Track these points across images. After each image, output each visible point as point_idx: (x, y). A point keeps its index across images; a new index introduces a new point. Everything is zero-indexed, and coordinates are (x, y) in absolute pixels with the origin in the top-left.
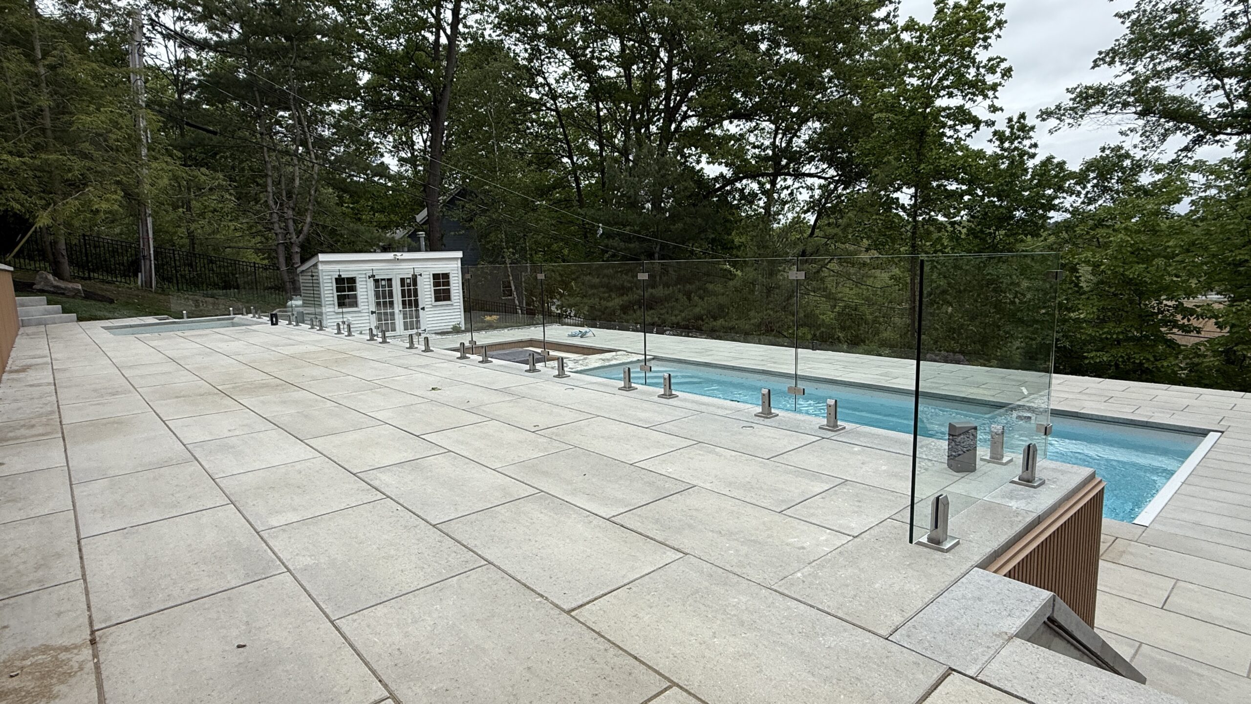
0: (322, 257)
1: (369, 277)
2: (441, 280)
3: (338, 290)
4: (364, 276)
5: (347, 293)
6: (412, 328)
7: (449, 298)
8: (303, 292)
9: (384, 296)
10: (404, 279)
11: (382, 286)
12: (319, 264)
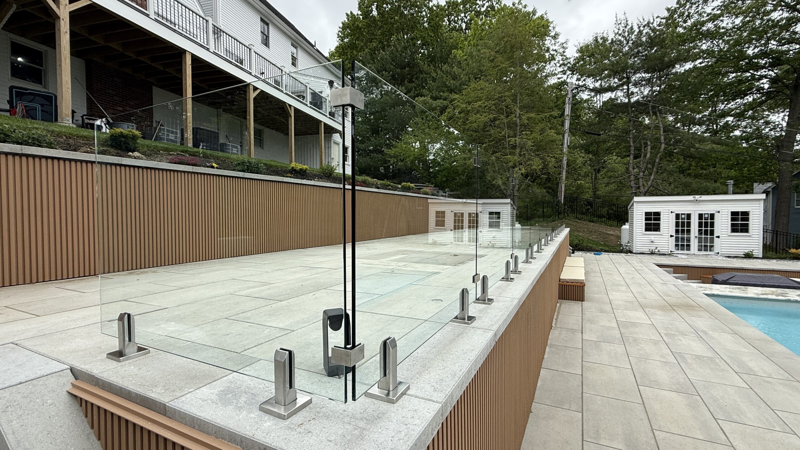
0: (636, 199)
1: (672, 212)
2: (740, 217)
3: (646, 219)
4: (668, 211)
5: (652, 222)
6: (706, 250)
7: (747, 231)
8: (629, 220)
9: (683, 226)
10: (702, 214)
11: (682, 219)
12: (634, 203)
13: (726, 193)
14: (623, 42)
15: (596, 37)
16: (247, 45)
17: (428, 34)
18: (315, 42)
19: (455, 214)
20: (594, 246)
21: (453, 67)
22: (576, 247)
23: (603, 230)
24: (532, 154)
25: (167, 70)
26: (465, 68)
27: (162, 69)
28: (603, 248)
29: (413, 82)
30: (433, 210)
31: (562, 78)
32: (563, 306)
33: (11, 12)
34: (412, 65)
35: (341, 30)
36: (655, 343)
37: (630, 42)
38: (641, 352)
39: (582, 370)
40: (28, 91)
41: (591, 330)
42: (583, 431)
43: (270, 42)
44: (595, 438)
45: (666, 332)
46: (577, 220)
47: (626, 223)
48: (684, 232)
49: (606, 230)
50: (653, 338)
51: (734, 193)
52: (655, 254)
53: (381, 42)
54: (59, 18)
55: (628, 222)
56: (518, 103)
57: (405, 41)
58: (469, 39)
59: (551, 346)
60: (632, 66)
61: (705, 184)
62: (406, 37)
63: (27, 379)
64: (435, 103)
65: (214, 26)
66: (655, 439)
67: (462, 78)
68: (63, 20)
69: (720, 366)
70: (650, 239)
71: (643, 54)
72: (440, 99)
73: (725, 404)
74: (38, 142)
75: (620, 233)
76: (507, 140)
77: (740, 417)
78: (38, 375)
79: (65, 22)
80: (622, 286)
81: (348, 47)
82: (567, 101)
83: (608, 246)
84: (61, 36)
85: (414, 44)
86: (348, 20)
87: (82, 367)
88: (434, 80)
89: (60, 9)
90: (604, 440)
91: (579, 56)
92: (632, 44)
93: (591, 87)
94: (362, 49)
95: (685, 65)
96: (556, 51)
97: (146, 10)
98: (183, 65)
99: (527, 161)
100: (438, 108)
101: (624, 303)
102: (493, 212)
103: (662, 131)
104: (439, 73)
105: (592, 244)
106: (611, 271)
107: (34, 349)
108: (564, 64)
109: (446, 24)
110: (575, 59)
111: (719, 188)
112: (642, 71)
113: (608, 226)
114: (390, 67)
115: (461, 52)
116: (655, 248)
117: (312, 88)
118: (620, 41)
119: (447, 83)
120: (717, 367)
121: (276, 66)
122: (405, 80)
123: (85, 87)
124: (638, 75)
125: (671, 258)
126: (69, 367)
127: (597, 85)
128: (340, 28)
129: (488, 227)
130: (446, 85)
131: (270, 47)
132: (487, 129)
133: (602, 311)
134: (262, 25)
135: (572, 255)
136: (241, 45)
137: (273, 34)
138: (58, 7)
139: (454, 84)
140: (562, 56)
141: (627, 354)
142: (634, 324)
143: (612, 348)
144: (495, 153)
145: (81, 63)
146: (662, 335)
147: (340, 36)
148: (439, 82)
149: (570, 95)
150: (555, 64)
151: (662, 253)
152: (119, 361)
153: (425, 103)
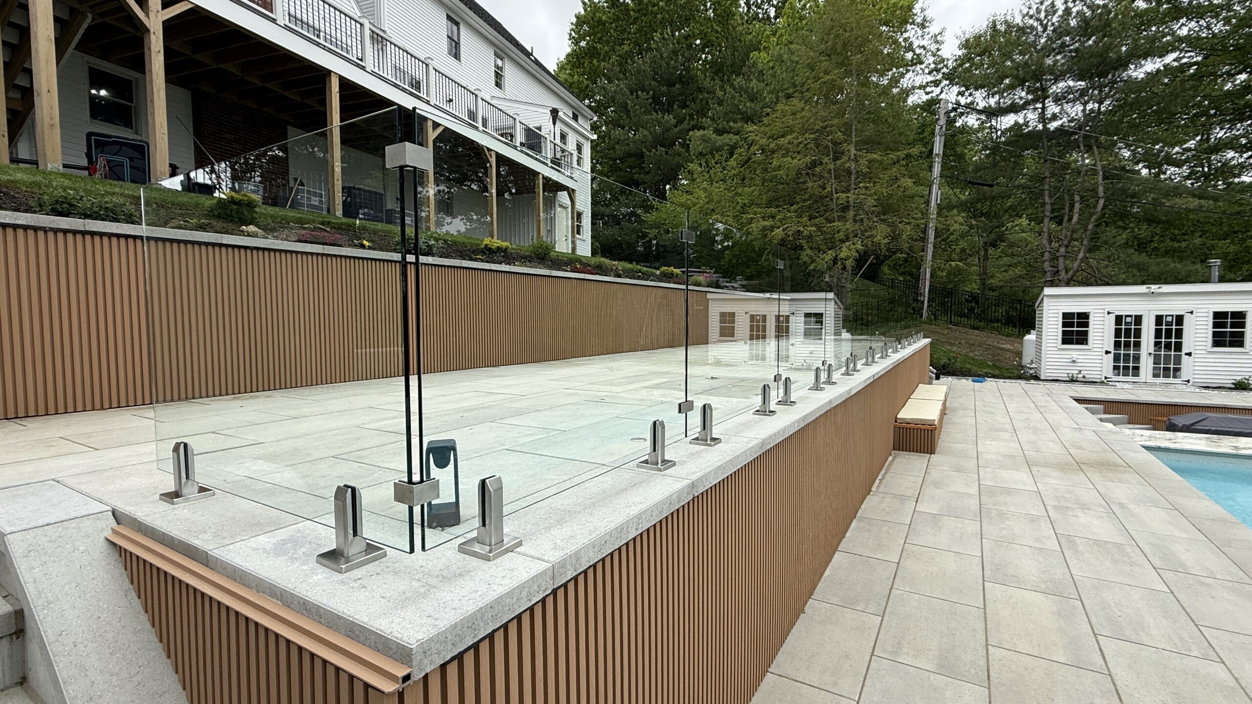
0: (1047, 291)
1: (1109, 313)
2: (1229, 320)
3: (1065, 325)
4: (1102, 311)
5: (1075, 329)
6: (1166, 376)
7: (1241, 344)
8: (1037, 326)
9: (1127, 335)
10: (1162, 316)
11: (1126, 324)
12: (1045, 299)
13: (1207, 281)
14: (1036, 29)
15: (994, 22)
16: (423, 59)
17: (713, 29)
18: (532, 48)
19: (752, 317)
20: (975, 369)
21: (751, 80)
22: (944, 369)
23: (994, 342)
24: (875, 219)
25: (306, 101)
26: (769, 81)
27: (300, 100)
28: (989, 371)
29: (688, 106)
30: (715, 311)
31: (932, 92)
32: (898, 460)
33: (85, 25)
34: (686, 80)
35: (574, 27)
36: (1033, 519)
37: (1049, 28)
38: (1005, 532)
39: (901, 555)
40: (112, 139)
41: (933, 497)
42: (876, 642)
43: (462, 52)
44: (891, 653)
45: (1056, 503)
46: (951, 326)
47: (1032, 331)
48: (1130, 346)
49: (998, 343)
50: (1032, 512)
51: (1222, 280)
52: (1077, 381)
53: (636, 44)
54: (149, 31)
55: (1034, 330)
56: (854, 137)
57: (675, 41)
58: (778, 34)
59: (862, 519)
60: (1051, 70)
61: (1173, 265)
62: (677, 34)
63: (56, 520)
64: (721, 140)
65: (373, 32)
66: (988, 658)
67: (765, 98)
68: (154, 33)
69: (1130, 557)
70: (1070, 357)
71: (1072, 47)
72: (729, 133)
73: (1119, 613)
74: (113, 213)
75: (1022, 347)
76: (835, 196)
77: (1138, 634)
78: (72, 516)
79: (157, 37)
80: (1006, 431)
81: (586, 53)
82: (937, 131)
83: (999, 368)
84: (152, 57)
85: (690, 46)
86: (585, 10)
87: (127, 509)
88: (720, 103)
89: (149, 18)
90: (906, 656)
91: (963, 54)
92: (1053, 31)
93: (982, 105)
94: (606, 57)
95: (1144, 65)
96: (924, 47)
97: (272, 13)
98: (328, 93)
99: (866, 231)
100: (726, 148)
101: (1000, 459)
102: (811, 314)
103: (1100, 178)
104: (728, 91)
105: (972, 365)
106: (992, 407)
107: (77, 487)
108: (938, 70)
109: (743, 12)
110: (956, 60)
111: (1198, 272)
112: (1069, 78)
113: (1003, 335)
114: (650, 83)
115: (766, 55)
116: (1077, 372)
117: (523, 121)
118: (1032, 28)
119: (741, 107)
120: (1126, 559)
121: (467, 90)
122: (674, 104)
123: (191, 130)
124: (1062, 84)
125: (1103, 389)
126: (111, 509)
127: (992, 101)
128: (572, 24)
129: (803, 336)
130: (739, 110)
131: (462, 59)
132: (801, 180)
133: (959, 469)
134: (449, 26)
135: (935, 382)
136: (413, 59)
137: (466, 38)
138: (148, 16)
139: (751, 108)
140: (934, 56)
141: (982, 535)
142: (1007, 491)
143: (960, 525)
144: (814, 219)
145: (184, 95)
146: (1048, 508)
147: (574, 38)
148: (729, 105)
149: (942, 121)
150: (921, 69)
151: (1090, 380)
152: (173, 504)
153: (705, 140)
